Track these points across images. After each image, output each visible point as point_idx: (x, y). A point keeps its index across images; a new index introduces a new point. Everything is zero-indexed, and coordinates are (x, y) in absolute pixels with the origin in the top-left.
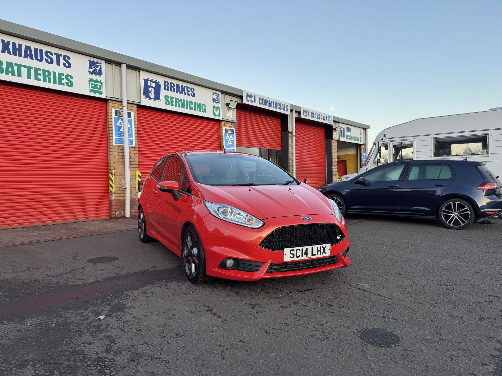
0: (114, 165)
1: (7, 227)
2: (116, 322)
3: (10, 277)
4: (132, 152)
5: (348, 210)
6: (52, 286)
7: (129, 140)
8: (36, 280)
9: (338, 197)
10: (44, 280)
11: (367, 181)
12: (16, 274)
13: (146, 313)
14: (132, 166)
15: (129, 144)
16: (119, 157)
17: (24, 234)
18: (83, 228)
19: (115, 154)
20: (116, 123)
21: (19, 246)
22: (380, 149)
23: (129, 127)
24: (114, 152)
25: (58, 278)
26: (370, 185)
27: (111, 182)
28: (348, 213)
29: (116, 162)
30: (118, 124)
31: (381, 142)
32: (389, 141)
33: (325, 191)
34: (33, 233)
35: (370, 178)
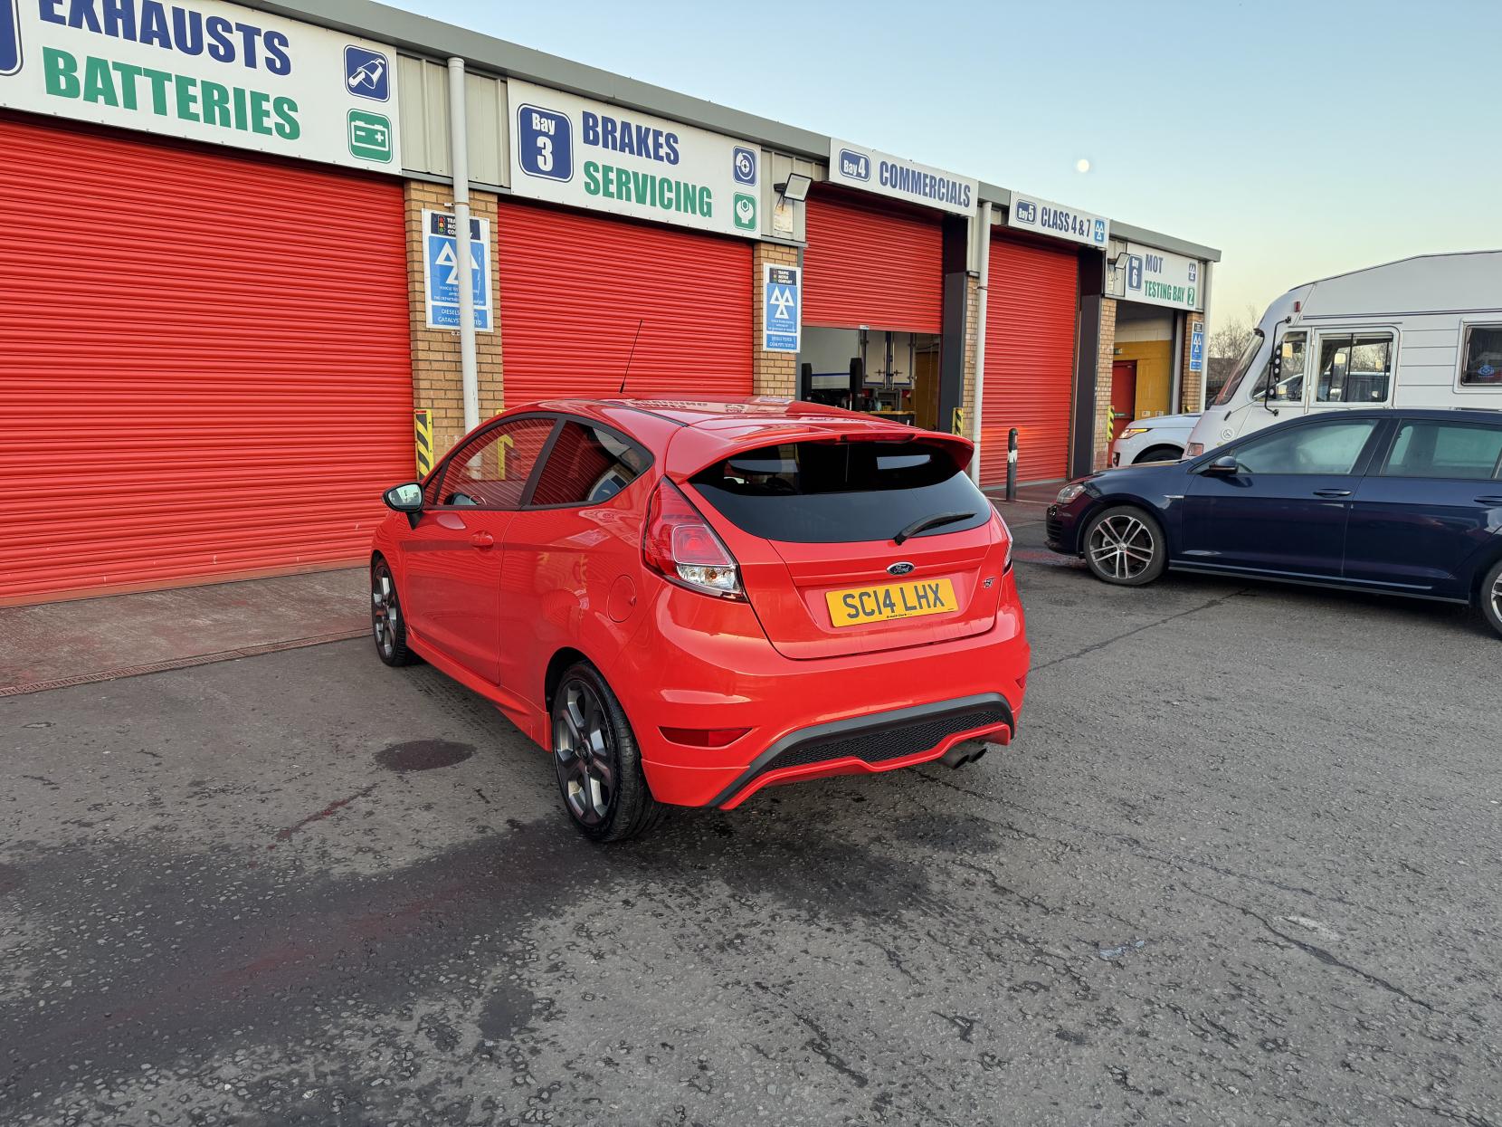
0: (432, 392)
1: (115, 590)
2: (516, 1091)
3: (143, 829)
4: (483, 349)
5: (1171, 561)
6: (281, 881)
7: (475, 310)
8: (226, 848)
9: (1143, 515)
10: (252, 848)
11: (1241, 470)
12: (162, 815)
13: (608, 1049)
14: (484, 395)
15: (476, 326)
16: (444, 366)
17: (170, 623)
18: (344, 600)
19: (432, 356)
20: (434, 257)
21: (159, 679)
22: (1278, 352)
23: (473, 270)
24: (429, 350)
25: (297, 839)
26: (1250, 483)
27: (421, 448)
28: (1170, 568)
29: (437, 385)
30: (440, 261)
31: (1284, 329)
32: (1311, 326)
33: (1098, 495)
34: (194, 616)
35: (1250, 461)
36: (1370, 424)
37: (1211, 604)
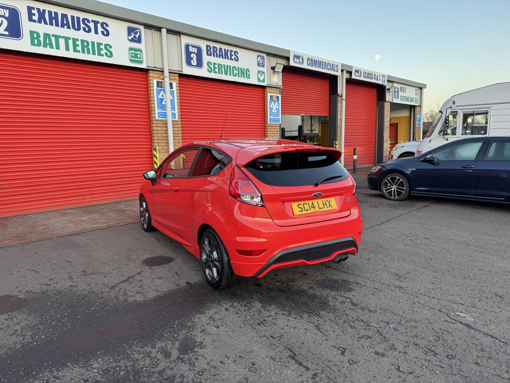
0: (158, 141)
1: (56, 209)
2: (191, 372)
3: (67, 286)
4: (175, 126)
5: (411, 192)
6: (112, 303)
7: (172, 113)
8: (93, 292)
9: (401, 176)
10: (102, 292)
11: (435, 160)
12: (73, 282)
13: (221, 358)
14: (176, 141)
15: (172, 118)
16: (162, 132)
17: (74, 219)
18: (130, 211)
19: (158, 129)
20: (158, 95)
21: (71, 237)
22: (448, 119)
23: (171, 100)
24: (157, 127)
25: (117, 289)
26: (439, 164)
27: (155, 159)
28: (411, 194)
29: (160, 138)
30: (160, 97)
31: (449, 110)
32: (459, 109)
33: (385, 169)
34: (82, 217)
35: (439, 156)
36: (481, 142)
37: (426, 206)
